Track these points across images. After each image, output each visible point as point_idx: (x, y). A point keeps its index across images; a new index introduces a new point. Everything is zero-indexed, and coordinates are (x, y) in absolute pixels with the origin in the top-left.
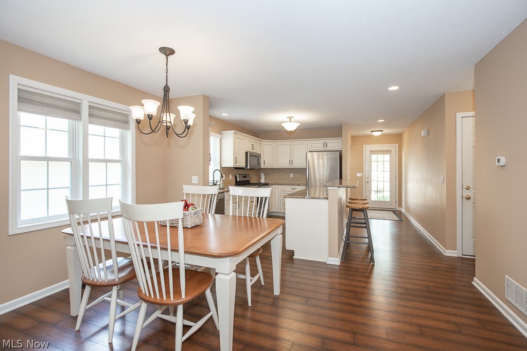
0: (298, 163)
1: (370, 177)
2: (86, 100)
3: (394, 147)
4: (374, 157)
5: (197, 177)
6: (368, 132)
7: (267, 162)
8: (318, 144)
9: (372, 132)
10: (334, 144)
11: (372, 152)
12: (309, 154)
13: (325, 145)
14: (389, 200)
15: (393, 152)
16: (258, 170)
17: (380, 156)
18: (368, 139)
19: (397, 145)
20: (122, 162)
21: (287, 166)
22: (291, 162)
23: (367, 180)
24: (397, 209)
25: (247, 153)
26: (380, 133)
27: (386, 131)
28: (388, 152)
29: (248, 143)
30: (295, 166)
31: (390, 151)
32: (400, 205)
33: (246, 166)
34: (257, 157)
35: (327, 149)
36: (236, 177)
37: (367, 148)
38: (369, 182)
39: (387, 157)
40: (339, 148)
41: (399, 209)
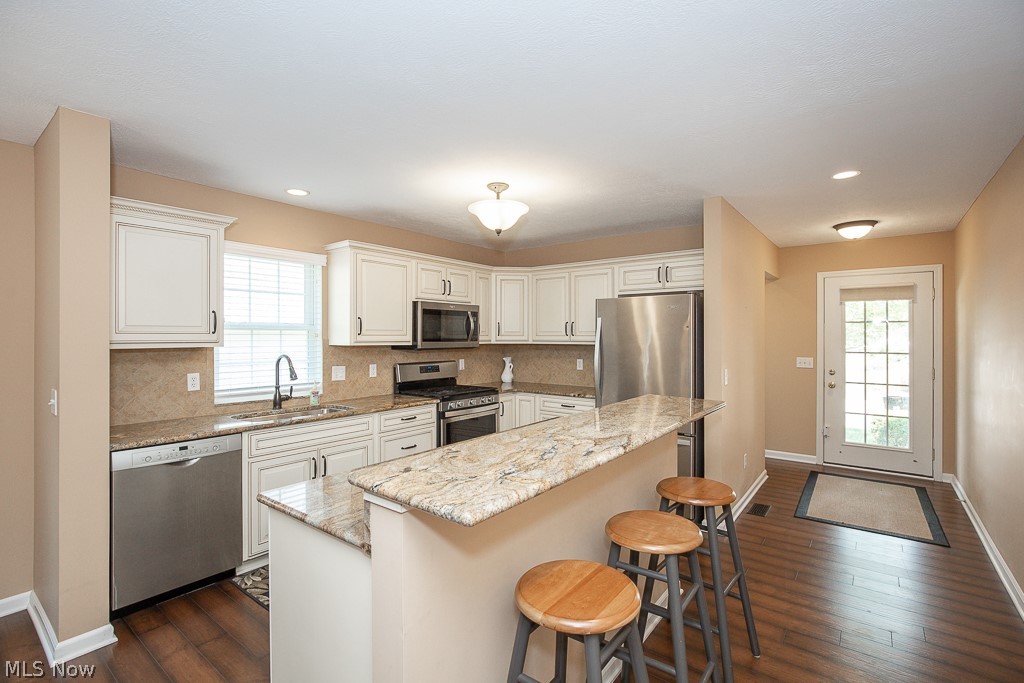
1: (839, 371)
3: (925, 277)
4: (853, 309)
6: (823, 230)
7: (507, 328)
8: (642, 272)
9: (837, 227)
11: (848, 293)
13: (664, 274)
14: (907, 447)
15: (924, 293)
17: (876, 306)
18: (833, 254)
19: (938, 269)
21: (561, 338)
22: (570, 328)
23: (831, 380)
24: (937, 478)
25: (415, 304)
26: (868, 229)
27: (888, 223)
28: (906, 291)
31: (912, 288)
32: (950, 465)
33: (415, 340)
34: (465, 314)
35: (669, 286)
36: (395, 371)
37: (831, 282)
38: (836, 387)
39: (901, 308)
40: (695, 284)
41: (947, 478)
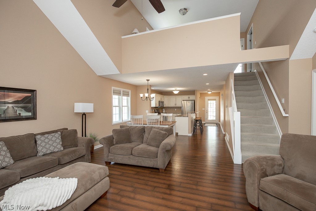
0: (179, 105)
1: (207, 110)
2: (122, 90)
3: (217, 98)
4: (209, 102)
5: (148, 111)
7: (166, 104)
8: (186, 97)
9: (208, 92)
10: (192, 97)
11: (209, 100)
12: (183, 101)
13: (189, 98)
14: (215, 120)
15: (217, 100)
16: (163, 108)
17: (212, 102)
18: (206, 94)
20: (127, 106)
21: (175, 106)
22: (176, 104)
23: (207, 111)
25: (159, 101)
26: (211, 92)
27: (213, 92)
28: (215, 100)
29: (159, 97)
30: (177, 106)
31: (216, 99)
32: (219, 122)
33: (159, 106)
34: (163, 102)
35: (190, 99)
36: (155, 110)
37: (206, 98)
38: (207, 112)
39: (214, 102)
40: (194, 99)
